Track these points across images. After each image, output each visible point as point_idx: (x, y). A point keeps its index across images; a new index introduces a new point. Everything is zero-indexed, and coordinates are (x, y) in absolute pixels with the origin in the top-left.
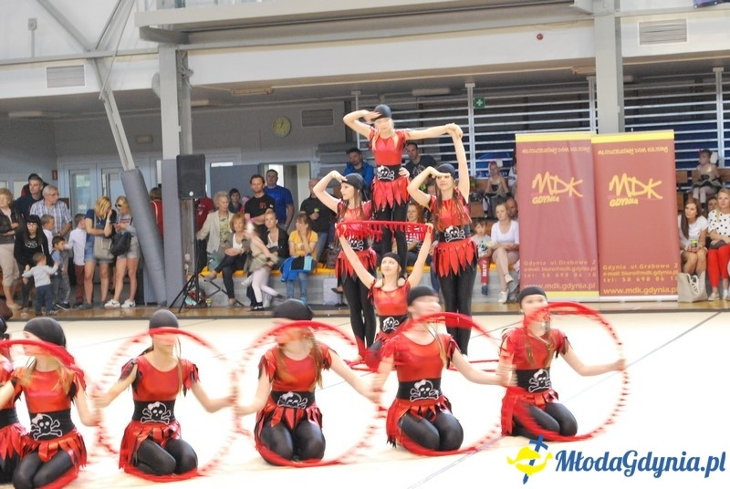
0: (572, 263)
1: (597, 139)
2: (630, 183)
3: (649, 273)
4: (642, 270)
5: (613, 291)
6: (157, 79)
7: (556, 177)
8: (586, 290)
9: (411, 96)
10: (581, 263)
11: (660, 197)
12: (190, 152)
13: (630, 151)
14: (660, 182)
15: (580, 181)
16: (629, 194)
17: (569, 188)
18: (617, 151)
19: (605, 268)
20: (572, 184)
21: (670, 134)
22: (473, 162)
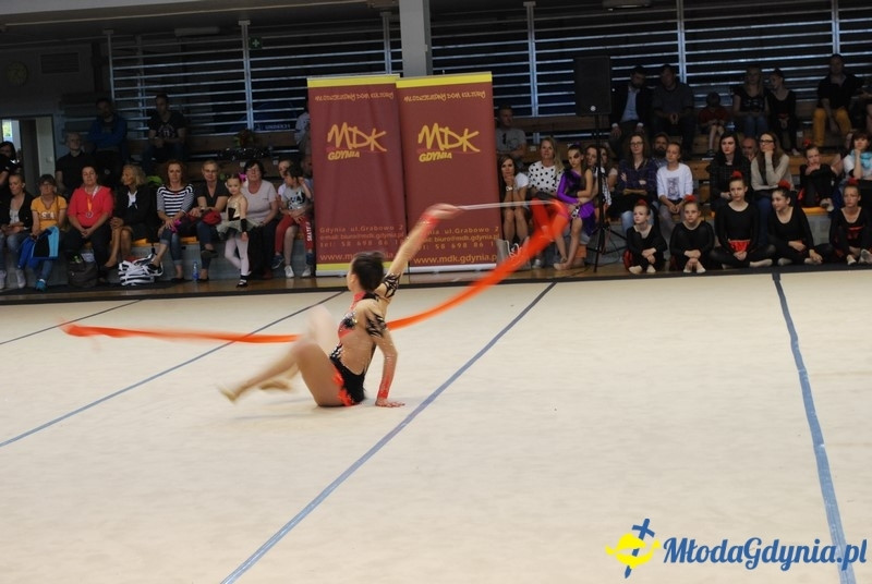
0: (376, 228)
1: (402, 84)
2: (442, 134)
3: (466, 238)
4: (459, 235)
5: (425, 260)
7: (355, 128)
9: (173, 36)
10: (386, 228)
11: (478, 151)
13: (441, 97)
14: (477, 133)
15: (384, 133)
16: (442, 147)
17: (371, 140)
18: (427, 98)
20: (374, 136)
21: (487, 77)
22: (250, 112)
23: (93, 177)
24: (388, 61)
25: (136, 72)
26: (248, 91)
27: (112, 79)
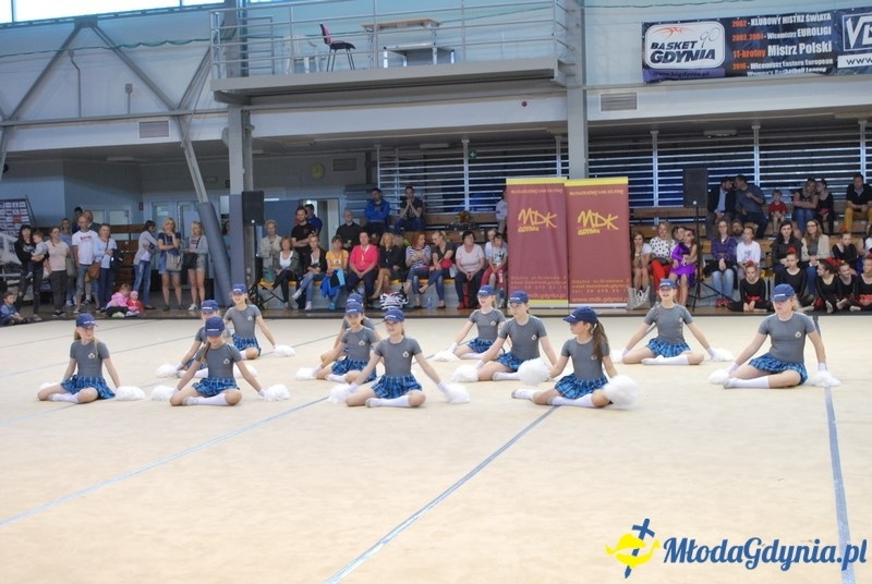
0: (548, 278)
1: (569, 183)
2: (594, 217)
3: (607, 286)
4: (602, 284)
5: (580, 300)
6: (226, 132)
7: (537, 212)
8: (558, 299)
9: (418, 149)
10: (555, 278)
11: (617, 229)
12: (251, 189)
13: (594, 193)
14: (616, 217)
15: (555, 216)
16: (593, 226)
17: (547, 220)
18: (584, 193)
19: (573, 282)
20: (549, 217)
21: (625, 180)
22: (467, 199)
23: (367, 239)
24: (559, 168)
25: (395, 171)
26: (467, 185)
27: (379, 176)
